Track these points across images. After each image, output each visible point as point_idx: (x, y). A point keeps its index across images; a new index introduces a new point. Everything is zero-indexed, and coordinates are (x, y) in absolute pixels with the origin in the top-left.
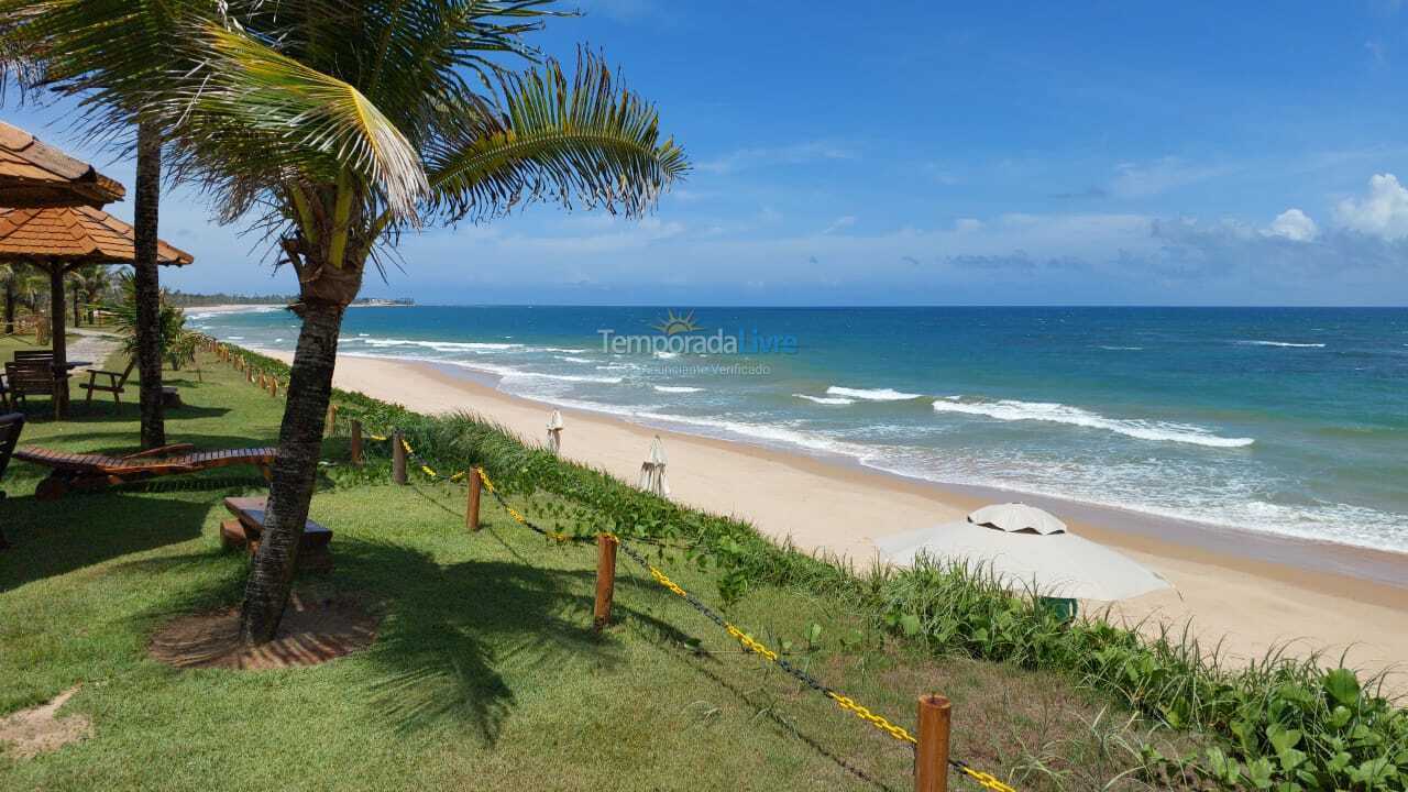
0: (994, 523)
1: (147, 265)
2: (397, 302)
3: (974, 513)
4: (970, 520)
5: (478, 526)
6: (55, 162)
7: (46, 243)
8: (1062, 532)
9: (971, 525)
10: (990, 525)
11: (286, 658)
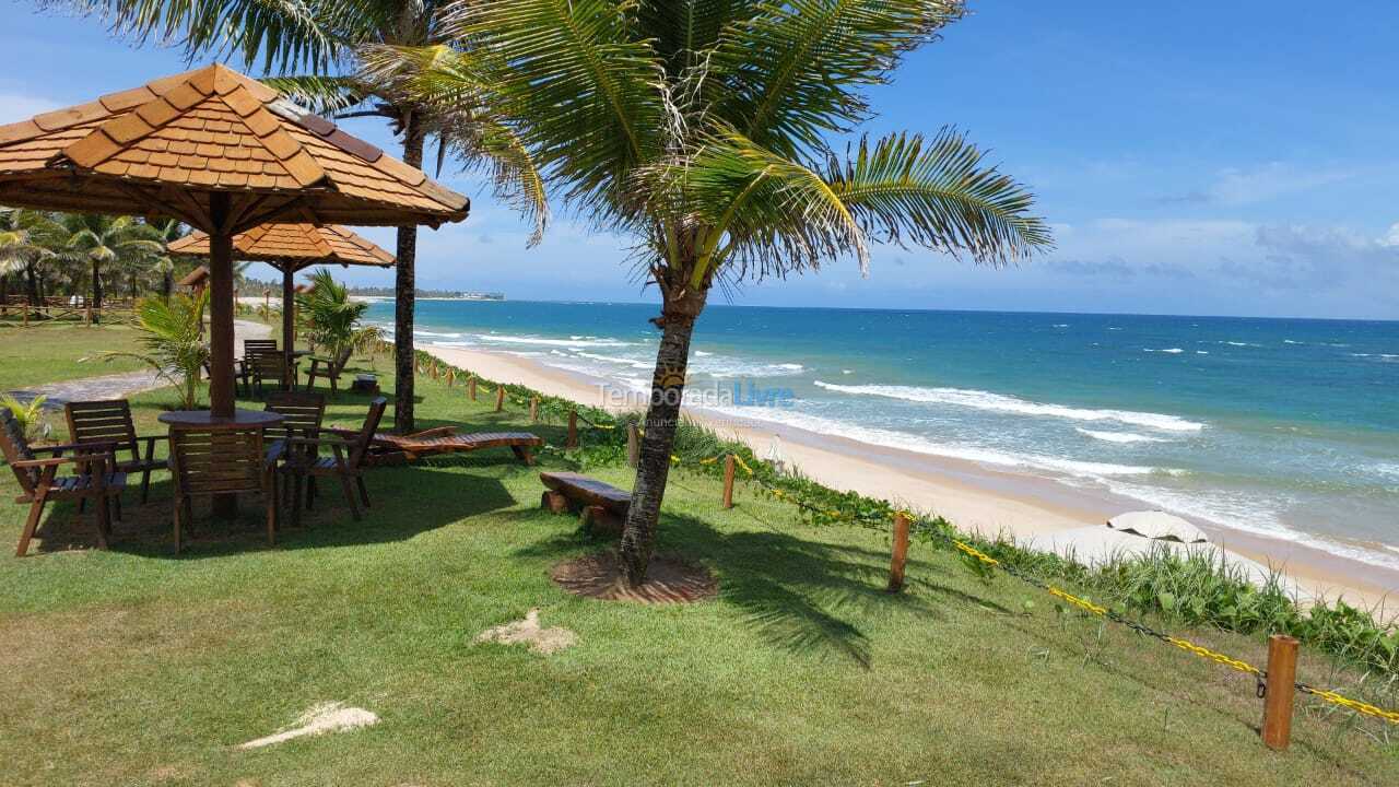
0: (1136, 530)
1: (407, 270)
2: (487, 297)
3: (1115, 519)
4: (1109, 525)
5: (732, 506)
6: (443, 195)
7: (290, 246)
8: (1204, 541)
9: (1111, 530)
10: (1131, 531)
11: (648, 597)
